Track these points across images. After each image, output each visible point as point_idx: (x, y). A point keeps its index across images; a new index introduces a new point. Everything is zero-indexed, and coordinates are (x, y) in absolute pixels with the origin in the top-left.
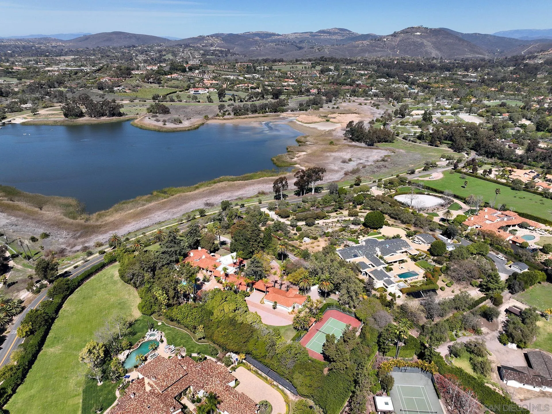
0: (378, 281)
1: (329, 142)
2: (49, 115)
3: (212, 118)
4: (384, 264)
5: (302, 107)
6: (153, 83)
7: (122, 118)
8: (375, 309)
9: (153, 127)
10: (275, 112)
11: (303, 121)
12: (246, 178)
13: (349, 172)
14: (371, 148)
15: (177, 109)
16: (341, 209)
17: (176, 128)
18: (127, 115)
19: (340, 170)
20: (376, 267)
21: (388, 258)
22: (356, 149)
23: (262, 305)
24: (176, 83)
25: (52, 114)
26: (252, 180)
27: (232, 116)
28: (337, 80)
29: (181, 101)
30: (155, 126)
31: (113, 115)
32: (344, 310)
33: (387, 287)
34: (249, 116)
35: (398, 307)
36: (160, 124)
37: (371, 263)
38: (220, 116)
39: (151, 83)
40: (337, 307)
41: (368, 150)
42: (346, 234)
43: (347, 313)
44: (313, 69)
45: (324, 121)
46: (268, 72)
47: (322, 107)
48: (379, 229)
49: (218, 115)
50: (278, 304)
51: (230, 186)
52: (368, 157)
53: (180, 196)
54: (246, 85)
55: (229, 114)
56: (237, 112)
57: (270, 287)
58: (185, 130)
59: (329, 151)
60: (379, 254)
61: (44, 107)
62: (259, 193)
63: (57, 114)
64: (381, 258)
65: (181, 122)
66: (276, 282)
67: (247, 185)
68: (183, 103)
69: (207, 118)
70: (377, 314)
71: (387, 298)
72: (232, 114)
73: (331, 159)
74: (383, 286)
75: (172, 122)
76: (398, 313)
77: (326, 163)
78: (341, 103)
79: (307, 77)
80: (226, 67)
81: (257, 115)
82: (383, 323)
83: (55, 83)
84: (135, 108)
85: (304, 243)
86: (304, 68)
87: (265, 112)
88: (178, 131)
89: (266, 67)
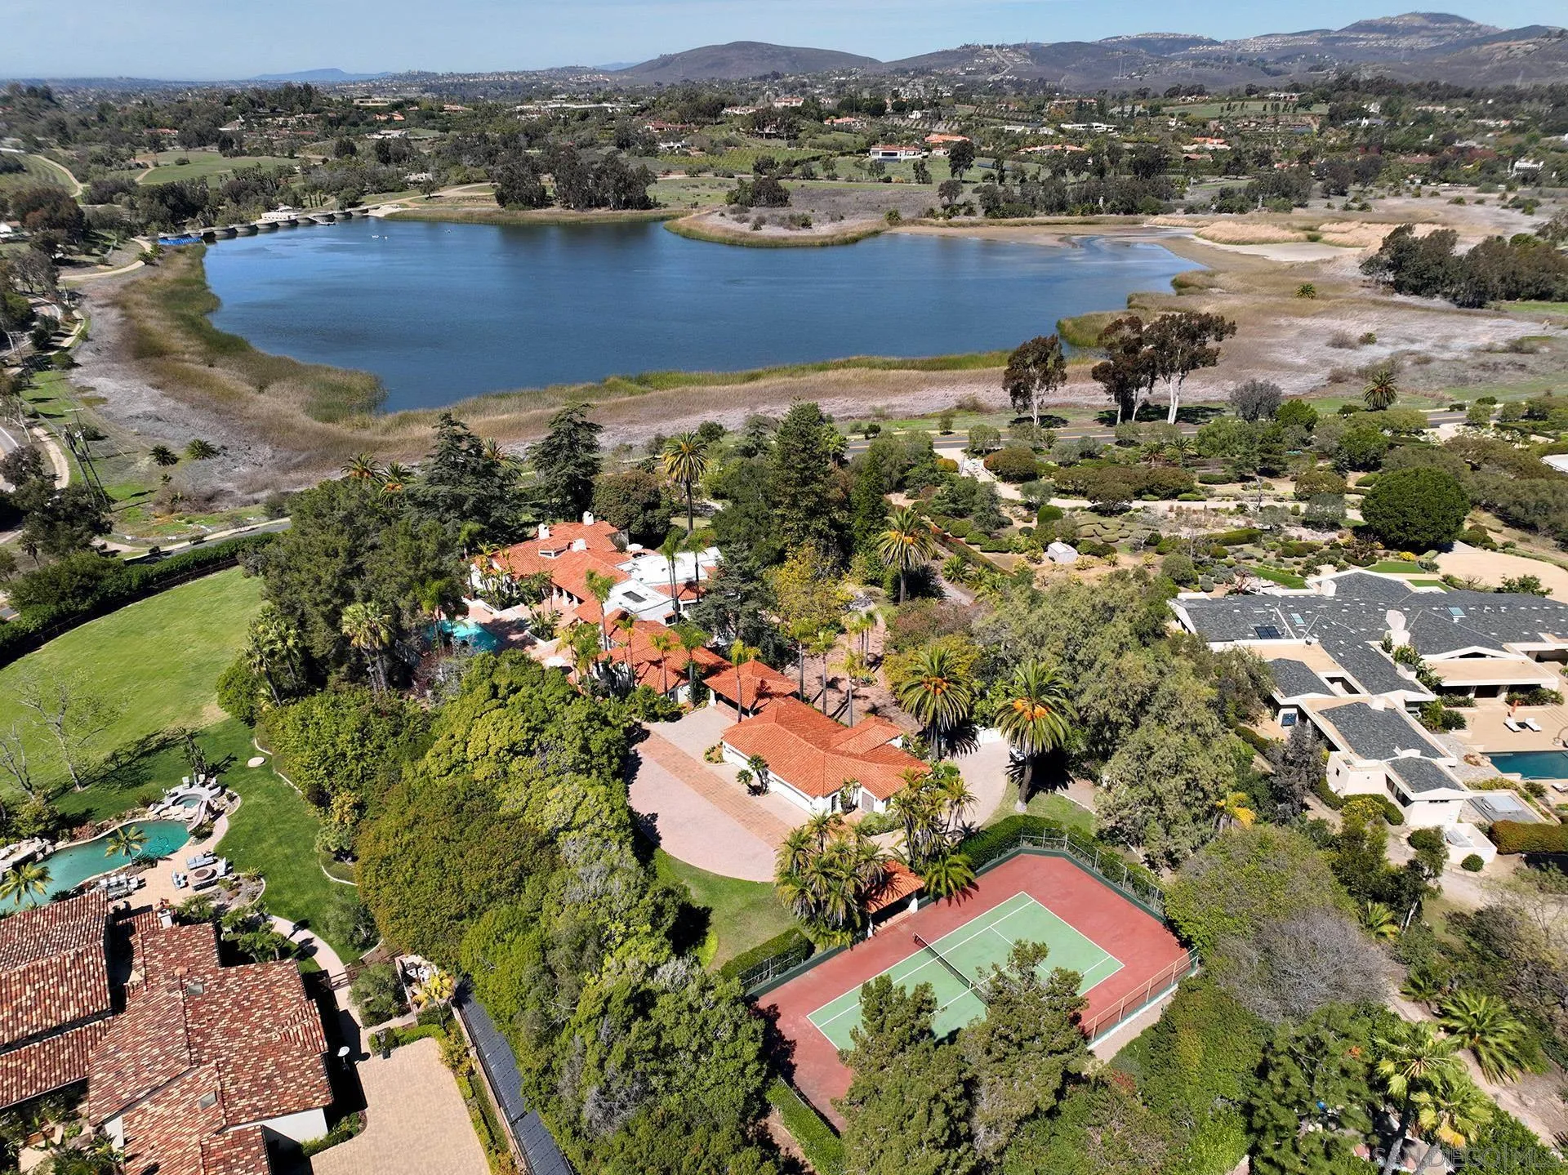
0: (1359, 762)
1: (1297, 289)
2: (464, 199)
3: (913, 222)
4: (1415, 689)
5: (1227, 204)
6: (775, 136)
7: (647, 213)
8: (1281, 897)
9: (720, 234)
10: (1128, 212)
11: (1219, 235)
12: (938, 365)
13: (1351, 375)
14: (1469, 314)
15: (812, 197)
16: (1272, 474)
17: (785, 239)
18: (666, 206)
19: (1316, 365)
20: (1364, 696)
21: (1449, 666)
22: (1404, 314)
23: (711, 766)
24: (842, 137)
25: (472, 198)
26: (958, 372)
27: (980, 215)
28: (1382, 138)
29: (833, 178)
30: (726, 231)
31: (627, 204)
32: (1110, 871)
33: (1405, 801)
34: (1036, 219)
35: (1457, 919)
36: (746, 228)
37: (1342, 673)
38: (936, 217)
39: (768, 136)
40: (1074, 845)
41: (1455, 317)
42: (1259, 553)
43: (1128, 889)
44: (1301, 111)
45: (1298, 240)
46: (1142, 119)
47: (1300, 206)
48: (1432, 553)
49: (931, 213)
50: (771, 775)
51: (869, 382)
52: (1448, 338)
53: (684, 393)
54: (1059, 147)
55: (971, 212)
56: (994, 208)
57: (780, 695)
58: (812, 246)
59: (1287, 314)
60: (1400, 637)
61: (461, 183)
62: (959, 407)
63: (484, 199)
64: (1404, 657)
65: (806, 225)
66: (832, 684)
67: (931, 383)
68: (840, 183)
69: (894, 218)
70: (1290, 927)
71: (1386, 855)
72: (981, 212)
73: (1293, 333)
74: (1382, 790)
75: (780, 224)
76: (1445, 950)
77: (1263, 344)
78: (1383, 197)
79: (1275, 135)
80: (1011, 108)
81: (1063, 218)
82: (1313, 995)
83: (521, 136)
84: (696, 191)
85: (1046, 562)
86: (1269, 108)
87: (1092, 212)
88: (789, 247)
89: (1138, 108)
